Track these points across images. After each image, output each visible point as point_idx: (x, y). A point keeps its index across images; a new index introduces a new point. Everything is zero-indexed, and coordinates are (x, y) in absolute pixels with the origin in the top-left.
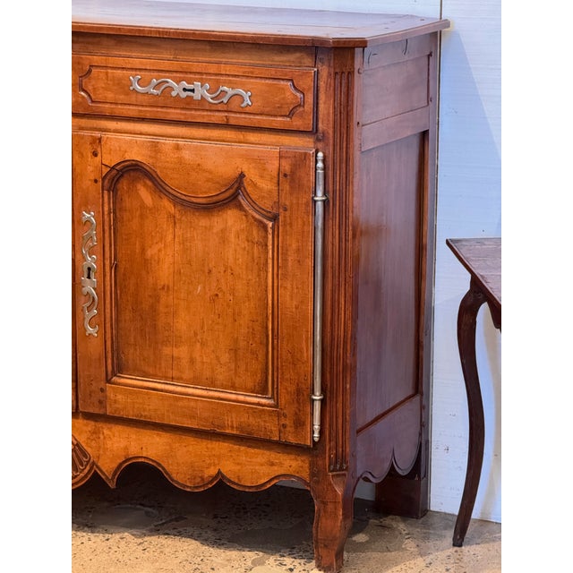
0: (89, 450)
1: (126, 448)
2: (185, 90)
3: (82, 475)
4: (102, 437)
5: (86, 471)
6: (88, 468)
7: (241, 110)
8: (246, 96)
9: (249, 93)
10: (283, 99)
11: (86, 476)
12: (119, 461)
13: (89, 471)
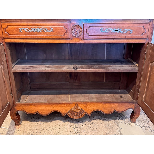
0: (85, 110)
1: (93, 108)
2: (115, 31)
3: (83, 115)
4: (88, 107)
5: (84, 114)
6: (84, 113)
7: (129, 34)
8: (131, 31)
9: (132, 30)
10: (141, 31)
11: (84, 115)
12: (92, 111)
13: (85, 114)
